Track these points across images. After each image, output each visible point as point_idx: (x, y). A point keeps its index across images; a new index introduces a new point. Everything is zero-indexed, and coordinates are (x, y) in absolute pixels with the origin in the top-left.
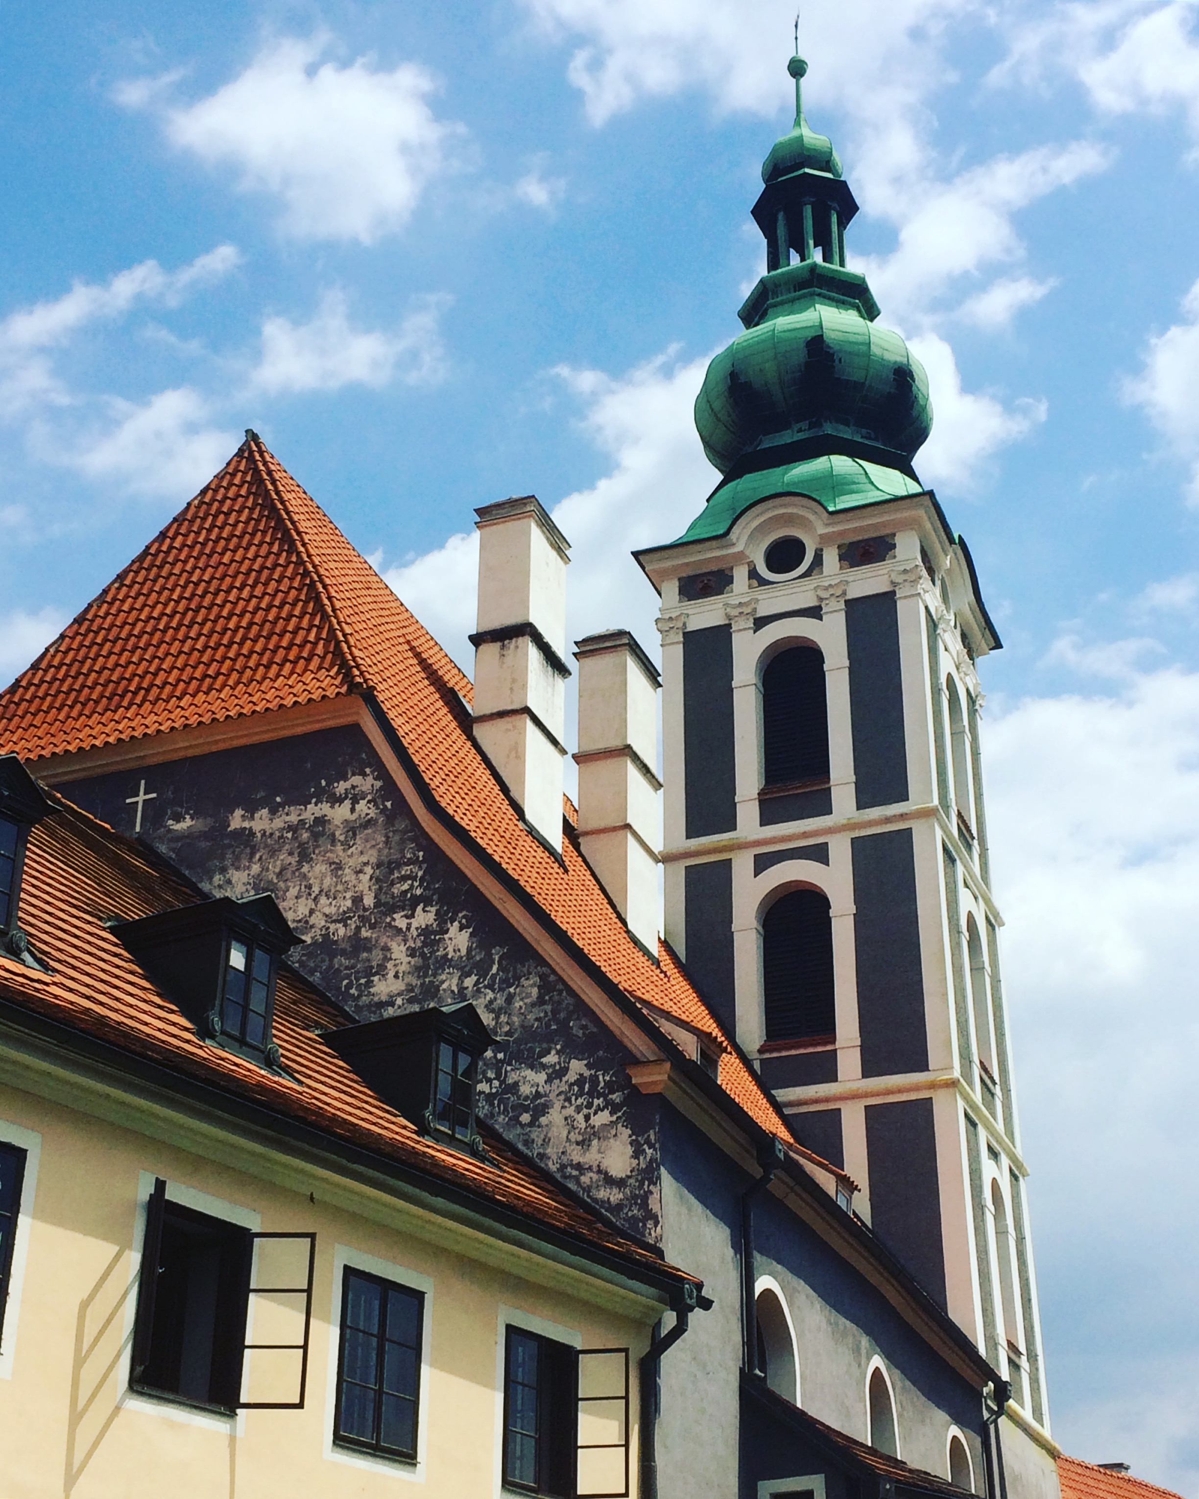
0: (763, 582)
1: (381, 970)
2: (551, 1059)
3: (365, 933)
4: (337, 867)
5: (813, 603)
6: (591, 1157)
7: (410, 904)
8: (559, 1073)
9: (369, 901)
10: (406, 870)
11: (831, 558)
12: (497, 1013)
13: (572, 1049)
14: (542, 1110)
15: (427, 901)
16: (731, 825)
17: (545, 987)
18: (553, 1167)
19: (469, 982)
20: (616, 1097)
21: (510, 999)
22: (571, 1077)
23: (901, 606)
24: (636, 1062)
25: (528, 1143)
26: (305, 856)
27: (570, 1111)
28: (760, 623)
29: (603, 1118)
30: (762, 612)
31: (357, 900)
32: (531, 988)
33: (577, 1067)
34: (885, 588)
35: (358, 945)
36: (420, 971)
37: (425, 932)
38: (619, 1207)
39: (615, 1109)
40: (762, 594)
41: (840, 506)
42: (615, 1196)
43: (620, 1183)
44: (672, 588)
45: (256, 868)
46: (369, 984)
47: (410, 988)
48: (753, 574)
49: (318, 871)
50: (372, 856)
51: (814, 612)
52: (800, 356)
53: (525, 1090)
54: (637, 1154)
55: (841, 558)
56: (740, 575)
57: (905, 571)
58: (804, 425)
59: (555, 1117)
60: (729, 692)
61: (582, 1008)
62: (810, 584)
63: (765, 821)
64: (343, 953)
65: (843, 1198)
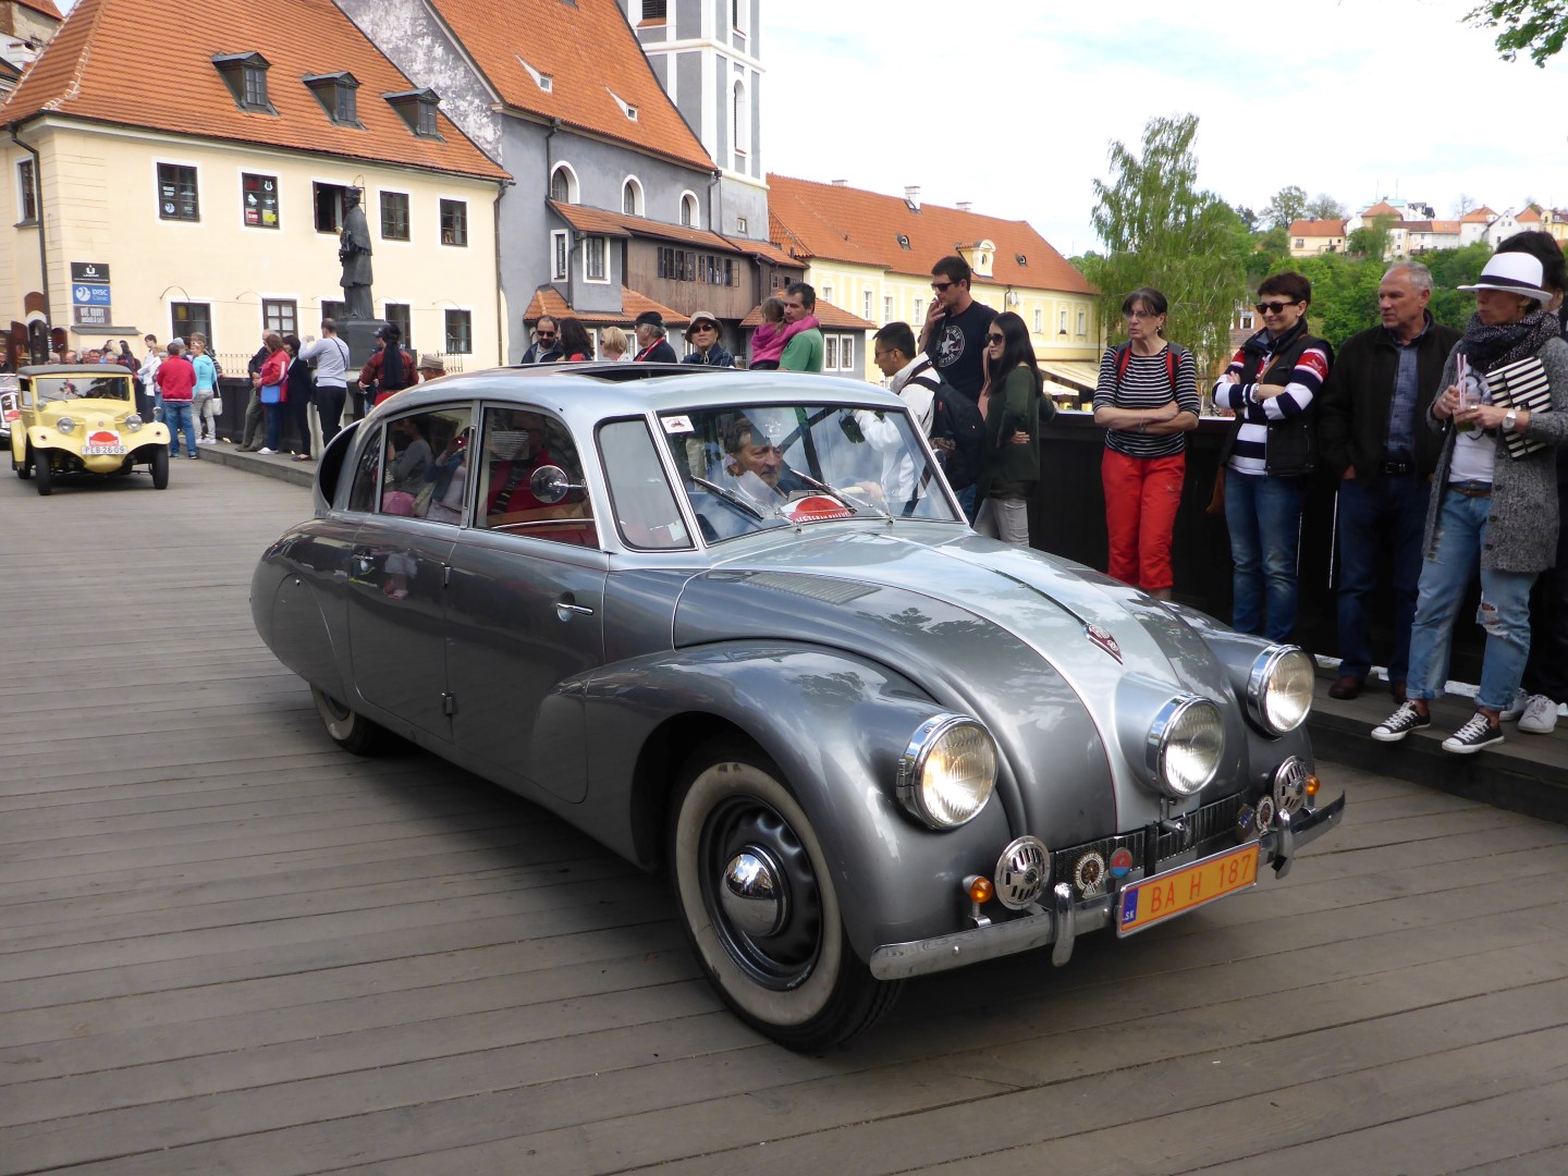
1: (415, 61)
2: (469, 98)
3: (409, 45)
4: (398, 18)
6: (481, 133)
7: (423, 35)
8: (471, 103)
9: (409, 33)
10: (420, 21)
12: (452, 80)
13: (476, 95)
14: (466, 116)
15: (427, 34)
17: (466, 71)
18: (470, 136)
19: (443, 67)
20: (489, 113)
21: (456, 75)
22: (475, 105)
24: (494, 103)
25: (463, 127)
26: (387, 13)
27: (475, 117)
29: (485, 120)
31: (406, 32)
32: (462, 69)
33: (477, 101)
35: (408, 50)
36: (428, 62)
37: (428, 47)
38: (490, 151)
39: (487, 116)
42: (488, 147)
43: (490, 143)
45: (372, 16)
46: (412, 65)
47: (425, 68)
49: (392, 18)
50: (409, 15)
53: (462, 108)
54: (495, 133)
59: (471, 119)
61: (477, 79)
64: (403, 52)
65: (631, 112)
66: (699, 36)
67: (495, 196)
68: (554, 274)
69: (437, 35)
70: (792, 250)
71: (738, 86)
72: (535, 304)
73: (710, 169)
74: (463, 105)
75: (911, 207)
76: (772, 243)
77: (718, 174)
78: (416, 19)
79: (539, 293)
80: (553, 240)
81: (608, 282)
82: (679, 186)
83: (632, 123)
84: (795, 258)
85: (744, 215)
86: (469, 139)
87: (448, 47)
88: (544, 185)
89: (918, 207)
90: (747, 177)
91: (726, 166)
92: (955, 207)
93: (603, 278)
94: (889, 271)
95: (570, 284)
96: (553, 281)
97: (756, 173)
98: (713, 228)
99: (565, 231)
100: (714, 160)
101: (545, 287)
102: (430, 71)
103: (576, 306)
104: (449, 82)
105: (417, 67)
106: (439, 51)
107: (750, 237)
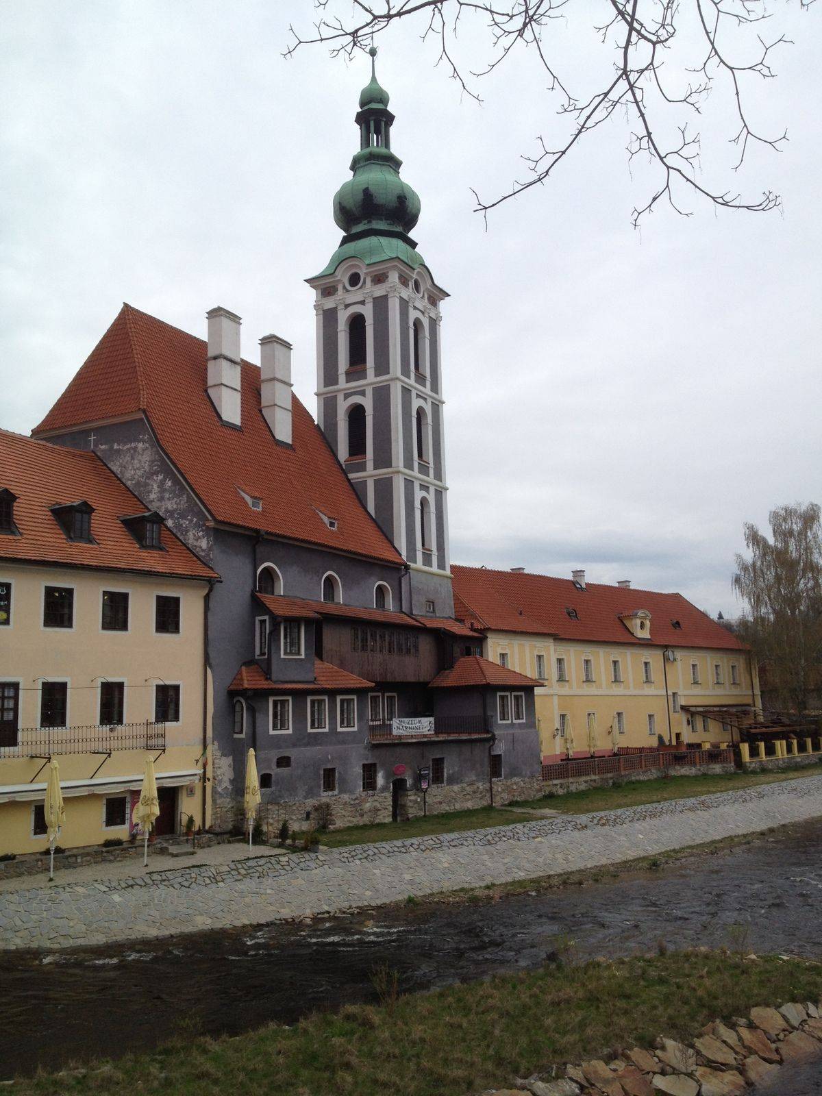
0: (347, 291)
1: (151, 492)
2: (189, 518)
3: (147, 481)
4: (140, 461)
5: (362, 299)
6: (198, 544)
7: (157, 473)
8: (191, 521)
9: (148, 472)
10: (156, 463)
11: (368, 281)
12: (177, 505)
13: (195, 515)
14: (187, 531)
15: (160, 472)
16: (337, 383)
17: (188, 498)
18: (190, 546)
19: (171, 496)
20: (204, 528)
21: (180, 501)
22: (194, 522)
23: (390, 301)
24: (208, 520)
25: (185, 539)
26: (133, 458)
27: (194, 532)
28: (347, 306)
29: (201, 533)
30: (348, 302)
31: (145, 471)
32: (185, 496)
33: (195, 520)
34: (385, 293)
35: (146, 484)
36: (160, 492)
37: (161, 481)
38: (204, 556)
39: (202, 531)
40: (346, 295)
41: (373, 261)
42: (203, 554)
43: (203, 550)
44: (320, 292)
45: (121, 461)
46: (149, 495)
47: (158, 497)
48: (344, 287)
49: (135, 462)
50: (148, 459)
51: (363, 303)
52: (360, 196)
53: (184, 526)
54: (208, 543)
55: (372, 281)
56: (340, 288)
57: (391, 287)
58: (366, 222)
59: (190, 535)
60: (336, 333)
61: (197, 504)
62: (362, 291)
63: (348, 381)
64: (142, 486)
65: (332, 524)
66: (390, 466)
67: (206, 592)
68: (257, 651)
69: (169, 474)
70: (472, 624)
71: (424, 502)
72: (238, 677)
73: (401, 564)
74: (185, 523)
75: (578, 586)
76: (457, 620)
77: (407, 567)
78: (153, 461)
79: (243, 668)
80: (257, 624)
81: (303, 657)
82: (373, 578)
83: (332, 532)
84: (475, 630)
85: (431, 597)
86: (188, 549)
87: (176, 482)
88: (250, 581)
89: (584, 586)
90: (434, 569)
91: (415, 562)
92: (617, 585)
93: (299, 653)
94: (557, 638)
95: (269, 659)
96: (256, 657)
97: (442, 565)
98: (403, 610)
99: (266, 617)
100: (404, 558)
101: (250, 663)
102: (161, 499)
103: (274, 678)
104: (175, 506)
105: (153, 496)
106: (169, 483)
107: (437, 615)
